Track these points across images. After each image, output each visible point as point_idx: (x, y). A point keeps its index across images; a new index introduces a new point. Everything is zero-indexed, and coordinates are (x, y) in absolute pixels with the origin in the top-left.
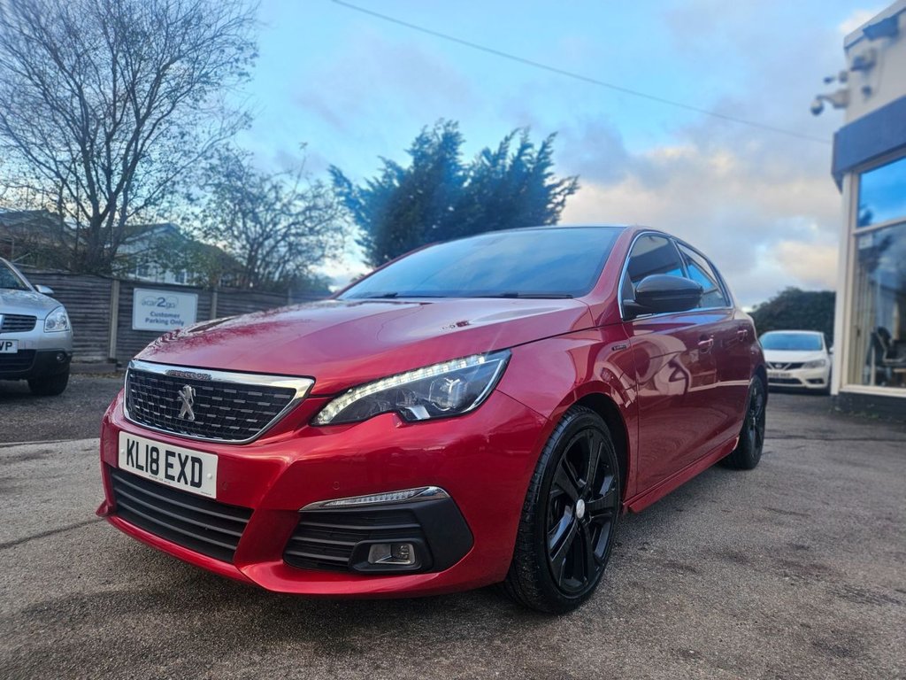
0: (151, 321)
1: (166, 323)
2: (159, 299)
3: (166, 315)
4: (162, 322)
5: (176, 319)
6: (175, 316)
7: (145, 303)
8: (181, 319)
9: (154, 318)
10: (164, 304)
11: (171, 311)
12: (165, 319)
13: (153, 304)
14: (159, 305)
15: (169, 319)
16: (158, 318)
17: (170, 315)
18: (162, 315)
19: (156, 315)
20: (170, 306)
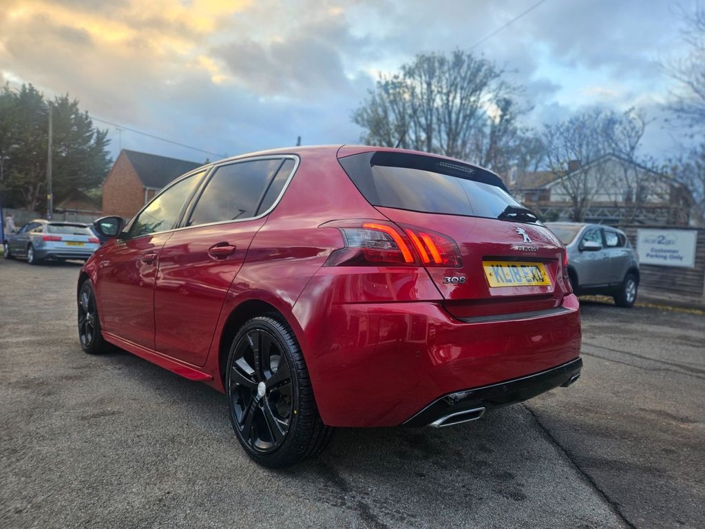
0: (652, 256)
1: (665, 258)
2: (659, 237)
3: (665, 251)
4: (661, 257)
5: (675, 255)
6: (674, 252)
7: (646, 241)
8: (680, 254)
9: (654, 253)
10: (664, 241)
11: (670, 247)
12: (664, 254)
13: (653, 241)
14: (659, 242)
15: (668, 254)
16: (658, 254)
17: (669, 251)
18: (662, 251)
19: (656, 251)
20: (669, 243)
